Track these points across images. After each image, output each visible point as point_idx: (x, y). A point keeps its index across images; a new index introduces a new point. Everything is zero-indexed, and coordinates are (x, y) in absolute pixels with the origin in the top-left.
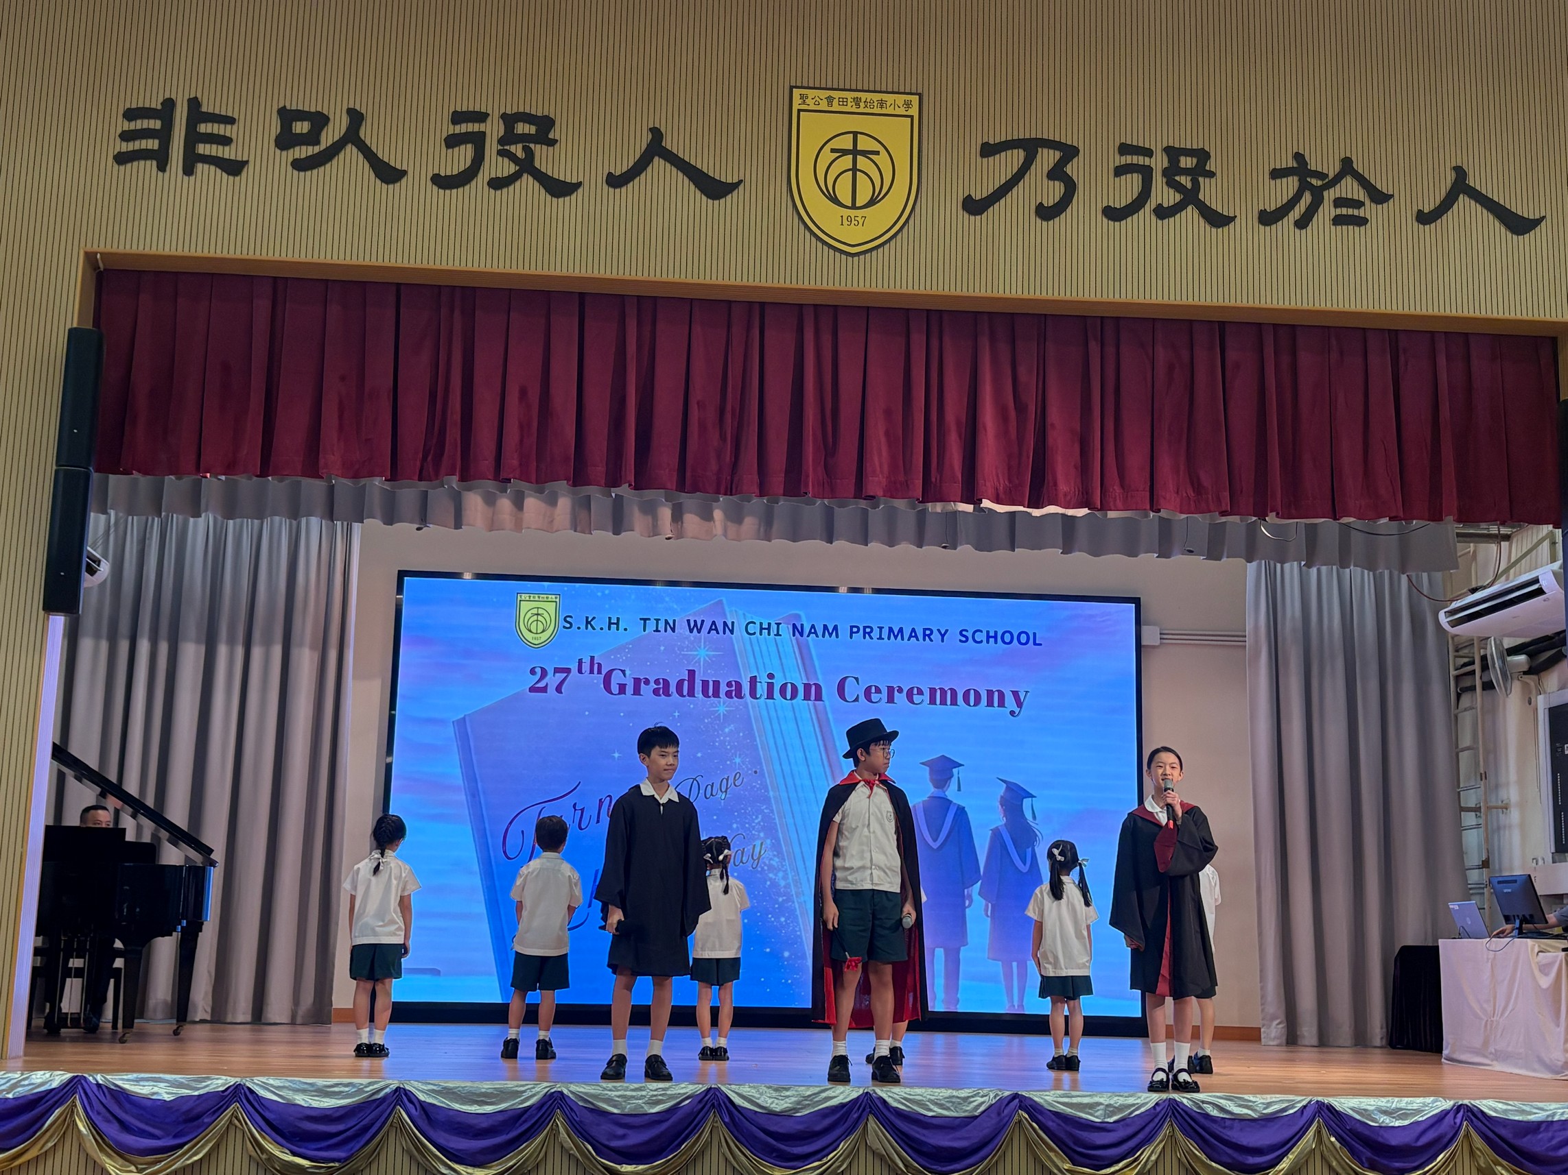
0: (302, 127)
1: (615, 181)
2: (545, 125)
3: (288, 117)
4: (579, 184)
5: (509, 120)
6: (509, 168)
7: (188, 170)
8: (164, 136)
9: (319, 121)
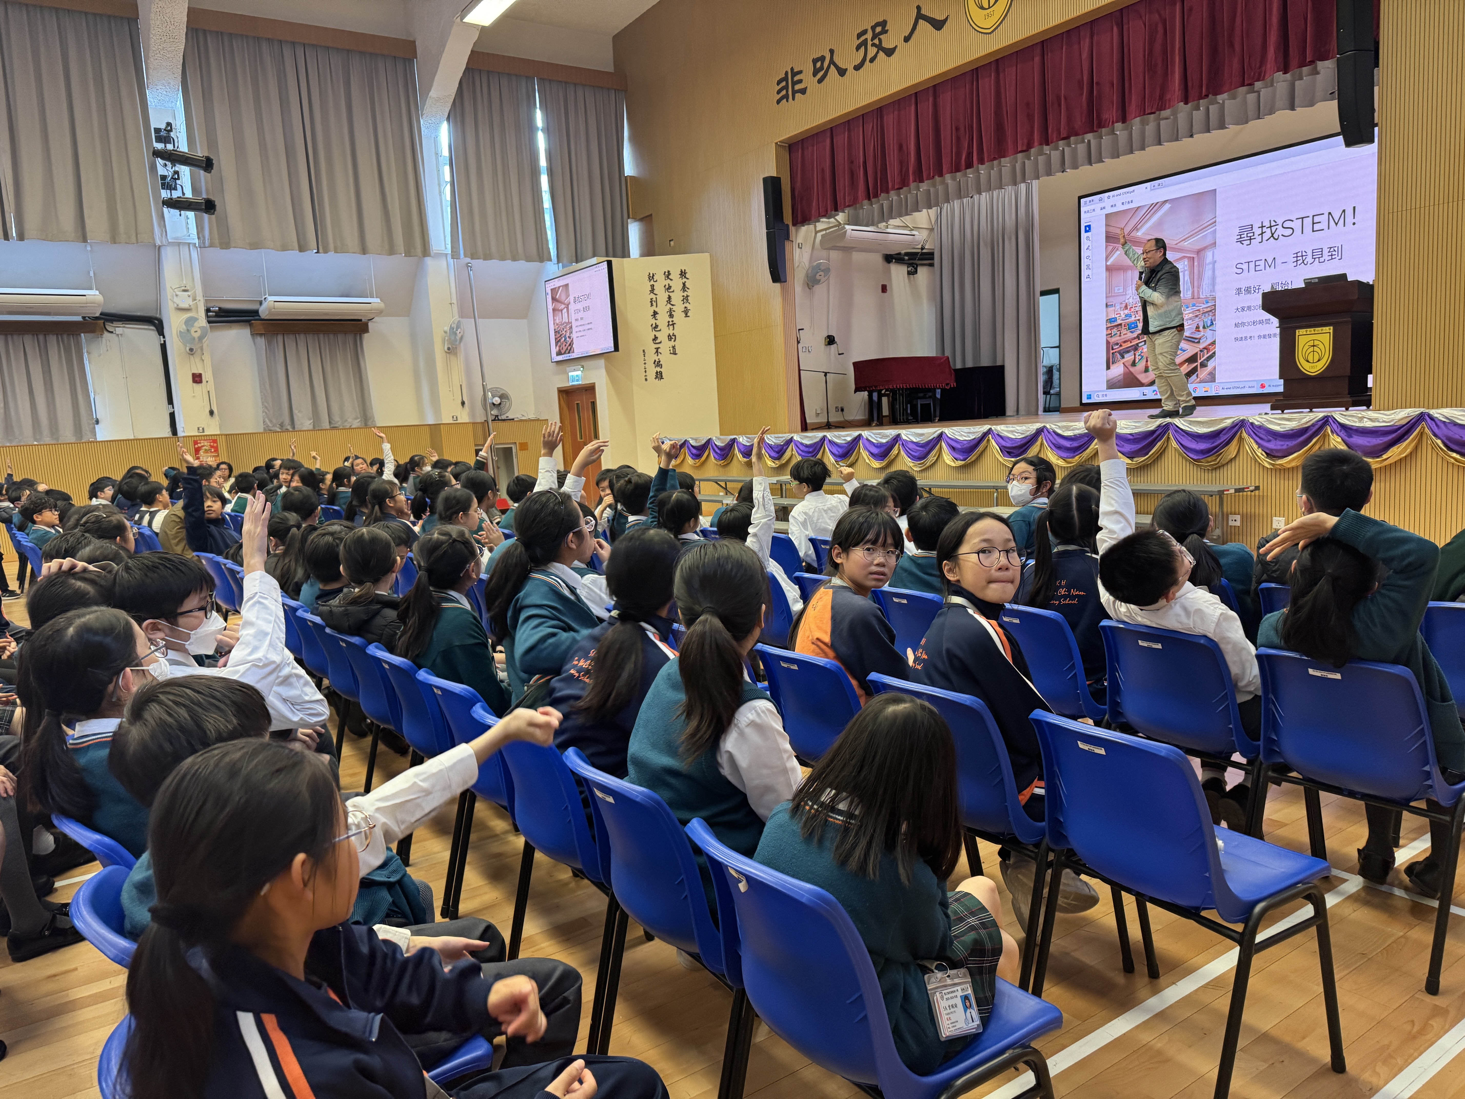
0: (819, 65)
1: (907, 39)
2: (883, 24)
3: (815, 61)
4: (896, 46)
5: (873, 28)
6: (875, 50)
7: (793, 99)
8: (786, 88)
9: (822, 59)
